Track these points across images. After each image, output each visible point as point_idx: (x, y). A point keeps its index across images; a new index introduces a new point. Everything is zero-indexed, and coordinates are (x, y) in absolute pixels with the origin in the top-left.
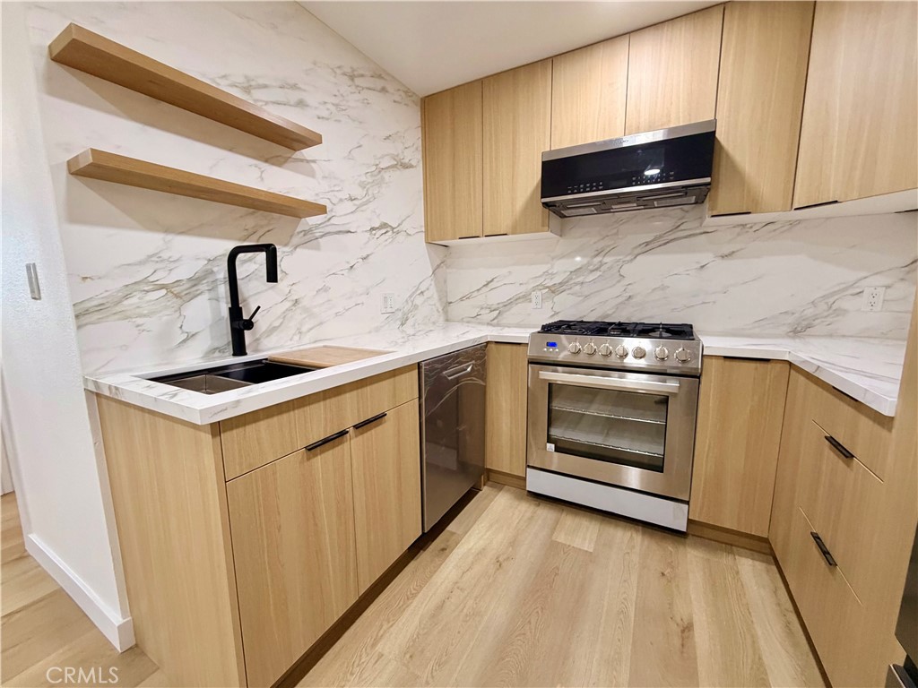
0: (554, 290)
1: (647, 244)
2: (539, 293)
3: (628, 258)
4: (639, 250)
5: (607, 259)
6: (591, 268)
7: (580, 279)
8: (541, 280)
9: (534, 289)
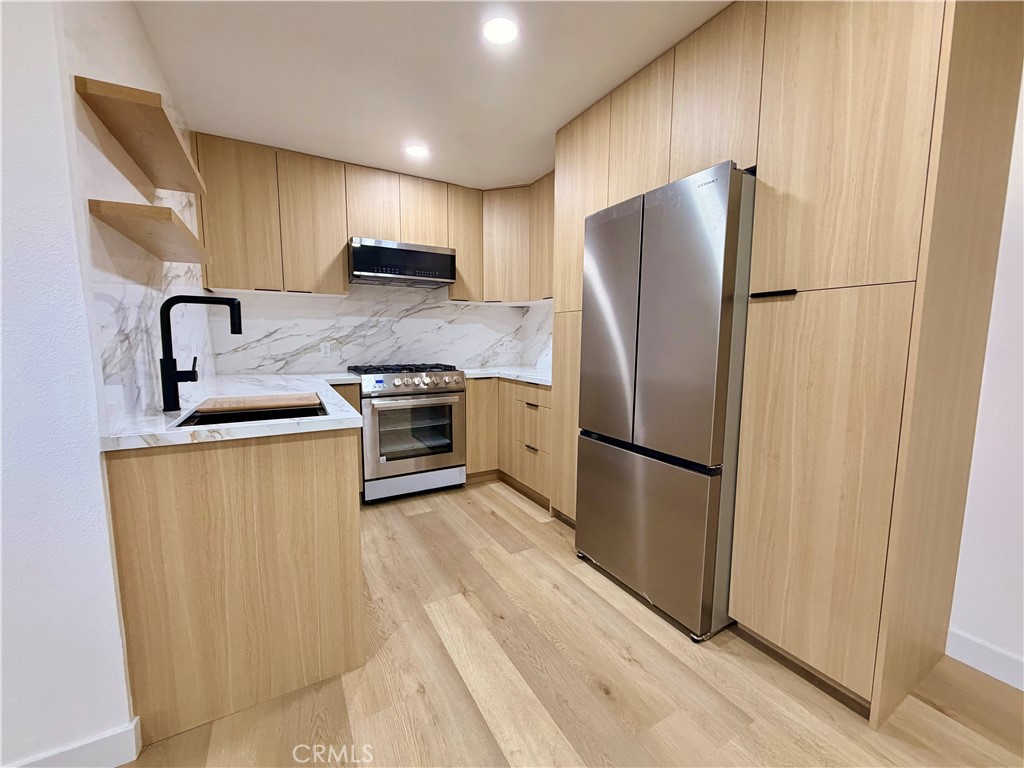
0: (340, 341)
1: (408, 310)
2: (328, 344)
3: (396, 319)
4: (402, 315)
5: (381, 319)
6: (371, 324)
7: (364, 333)
8: (328, 333)
9: (322, 340)
